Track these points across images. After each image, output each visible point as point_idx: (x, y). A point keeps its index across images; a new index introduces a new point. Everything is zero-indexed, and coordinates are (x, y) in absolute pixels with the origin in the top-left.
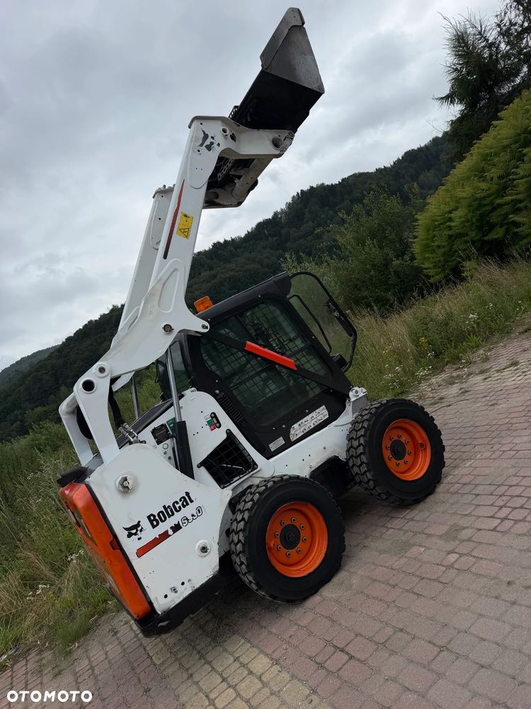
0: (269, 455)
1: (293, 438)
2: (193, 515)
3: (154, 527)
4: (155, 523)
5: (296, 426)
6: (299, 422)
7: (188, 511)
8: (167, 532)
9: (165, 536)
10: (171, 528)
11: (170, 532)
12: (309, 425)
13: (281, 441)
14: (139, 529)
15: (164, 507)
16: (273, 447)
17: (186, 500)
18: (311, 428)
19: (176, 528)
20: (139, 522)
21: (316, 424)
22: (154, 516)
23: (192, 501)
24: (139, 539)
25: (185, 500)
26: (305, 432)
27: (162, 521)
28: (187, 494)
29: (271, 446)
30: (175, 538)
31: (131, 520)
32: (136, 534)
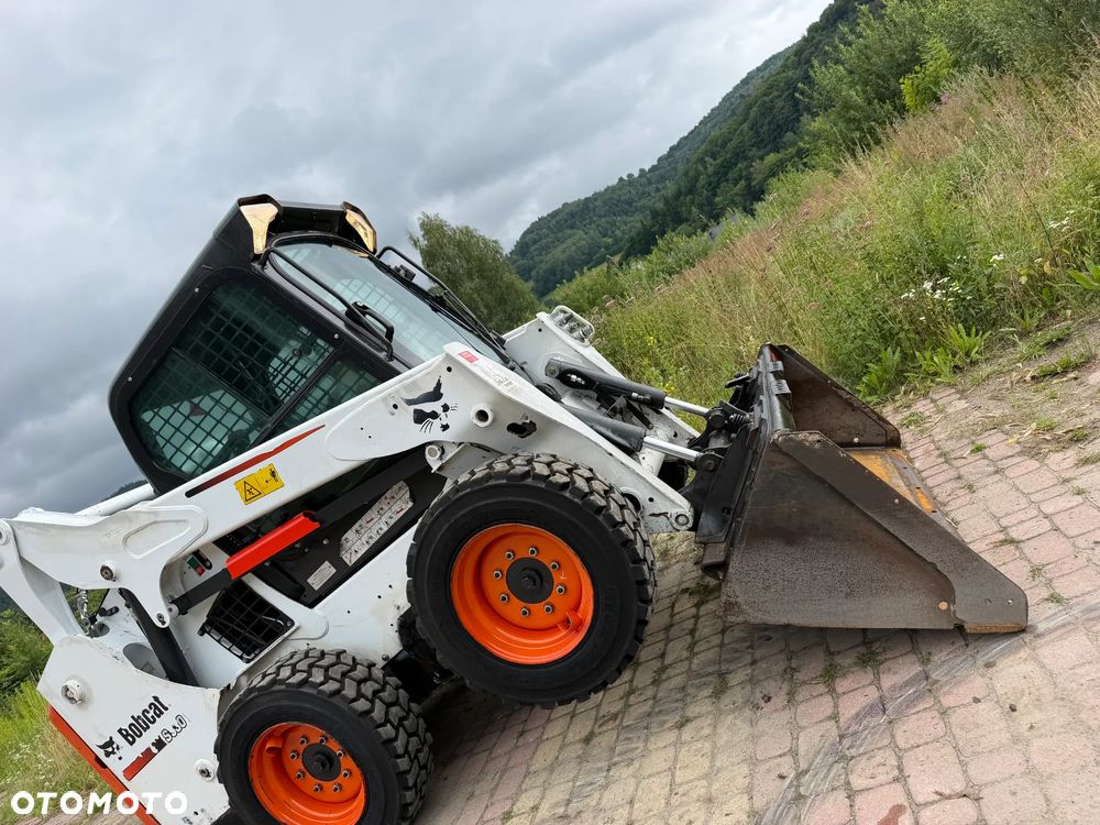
0: (311, 599)
1: (350, 558)
2: (174, 727)
3: (131, 743)
4: (130, 738)
5: (350, 535)
6: (356, 526)
7: (166, 722)
8: (149, 750)
9: (148, 756)
10: (153, 744)
11: (154, 750)
12: (377, 527)
13: (326, 571)
14: (115, 746)
15: (133, 717)
16: (316, 581)
17: (158, 708)
18: (382, 532)
19: (160, 744)
20: (111, 738)
21: (392, 522)
22: (126, 730)
23: (166, 709)
24: (120, 758)
25: (156, 707)
26: (372, 542)
27: (139, 736)
28: (156, 698)
29: (310, 581)
30: (161, 757)
31: (101, 735)
32: (113, 753)
